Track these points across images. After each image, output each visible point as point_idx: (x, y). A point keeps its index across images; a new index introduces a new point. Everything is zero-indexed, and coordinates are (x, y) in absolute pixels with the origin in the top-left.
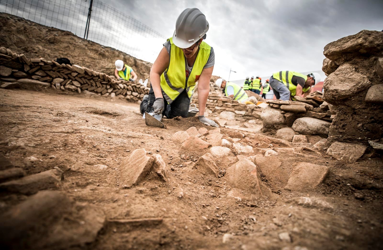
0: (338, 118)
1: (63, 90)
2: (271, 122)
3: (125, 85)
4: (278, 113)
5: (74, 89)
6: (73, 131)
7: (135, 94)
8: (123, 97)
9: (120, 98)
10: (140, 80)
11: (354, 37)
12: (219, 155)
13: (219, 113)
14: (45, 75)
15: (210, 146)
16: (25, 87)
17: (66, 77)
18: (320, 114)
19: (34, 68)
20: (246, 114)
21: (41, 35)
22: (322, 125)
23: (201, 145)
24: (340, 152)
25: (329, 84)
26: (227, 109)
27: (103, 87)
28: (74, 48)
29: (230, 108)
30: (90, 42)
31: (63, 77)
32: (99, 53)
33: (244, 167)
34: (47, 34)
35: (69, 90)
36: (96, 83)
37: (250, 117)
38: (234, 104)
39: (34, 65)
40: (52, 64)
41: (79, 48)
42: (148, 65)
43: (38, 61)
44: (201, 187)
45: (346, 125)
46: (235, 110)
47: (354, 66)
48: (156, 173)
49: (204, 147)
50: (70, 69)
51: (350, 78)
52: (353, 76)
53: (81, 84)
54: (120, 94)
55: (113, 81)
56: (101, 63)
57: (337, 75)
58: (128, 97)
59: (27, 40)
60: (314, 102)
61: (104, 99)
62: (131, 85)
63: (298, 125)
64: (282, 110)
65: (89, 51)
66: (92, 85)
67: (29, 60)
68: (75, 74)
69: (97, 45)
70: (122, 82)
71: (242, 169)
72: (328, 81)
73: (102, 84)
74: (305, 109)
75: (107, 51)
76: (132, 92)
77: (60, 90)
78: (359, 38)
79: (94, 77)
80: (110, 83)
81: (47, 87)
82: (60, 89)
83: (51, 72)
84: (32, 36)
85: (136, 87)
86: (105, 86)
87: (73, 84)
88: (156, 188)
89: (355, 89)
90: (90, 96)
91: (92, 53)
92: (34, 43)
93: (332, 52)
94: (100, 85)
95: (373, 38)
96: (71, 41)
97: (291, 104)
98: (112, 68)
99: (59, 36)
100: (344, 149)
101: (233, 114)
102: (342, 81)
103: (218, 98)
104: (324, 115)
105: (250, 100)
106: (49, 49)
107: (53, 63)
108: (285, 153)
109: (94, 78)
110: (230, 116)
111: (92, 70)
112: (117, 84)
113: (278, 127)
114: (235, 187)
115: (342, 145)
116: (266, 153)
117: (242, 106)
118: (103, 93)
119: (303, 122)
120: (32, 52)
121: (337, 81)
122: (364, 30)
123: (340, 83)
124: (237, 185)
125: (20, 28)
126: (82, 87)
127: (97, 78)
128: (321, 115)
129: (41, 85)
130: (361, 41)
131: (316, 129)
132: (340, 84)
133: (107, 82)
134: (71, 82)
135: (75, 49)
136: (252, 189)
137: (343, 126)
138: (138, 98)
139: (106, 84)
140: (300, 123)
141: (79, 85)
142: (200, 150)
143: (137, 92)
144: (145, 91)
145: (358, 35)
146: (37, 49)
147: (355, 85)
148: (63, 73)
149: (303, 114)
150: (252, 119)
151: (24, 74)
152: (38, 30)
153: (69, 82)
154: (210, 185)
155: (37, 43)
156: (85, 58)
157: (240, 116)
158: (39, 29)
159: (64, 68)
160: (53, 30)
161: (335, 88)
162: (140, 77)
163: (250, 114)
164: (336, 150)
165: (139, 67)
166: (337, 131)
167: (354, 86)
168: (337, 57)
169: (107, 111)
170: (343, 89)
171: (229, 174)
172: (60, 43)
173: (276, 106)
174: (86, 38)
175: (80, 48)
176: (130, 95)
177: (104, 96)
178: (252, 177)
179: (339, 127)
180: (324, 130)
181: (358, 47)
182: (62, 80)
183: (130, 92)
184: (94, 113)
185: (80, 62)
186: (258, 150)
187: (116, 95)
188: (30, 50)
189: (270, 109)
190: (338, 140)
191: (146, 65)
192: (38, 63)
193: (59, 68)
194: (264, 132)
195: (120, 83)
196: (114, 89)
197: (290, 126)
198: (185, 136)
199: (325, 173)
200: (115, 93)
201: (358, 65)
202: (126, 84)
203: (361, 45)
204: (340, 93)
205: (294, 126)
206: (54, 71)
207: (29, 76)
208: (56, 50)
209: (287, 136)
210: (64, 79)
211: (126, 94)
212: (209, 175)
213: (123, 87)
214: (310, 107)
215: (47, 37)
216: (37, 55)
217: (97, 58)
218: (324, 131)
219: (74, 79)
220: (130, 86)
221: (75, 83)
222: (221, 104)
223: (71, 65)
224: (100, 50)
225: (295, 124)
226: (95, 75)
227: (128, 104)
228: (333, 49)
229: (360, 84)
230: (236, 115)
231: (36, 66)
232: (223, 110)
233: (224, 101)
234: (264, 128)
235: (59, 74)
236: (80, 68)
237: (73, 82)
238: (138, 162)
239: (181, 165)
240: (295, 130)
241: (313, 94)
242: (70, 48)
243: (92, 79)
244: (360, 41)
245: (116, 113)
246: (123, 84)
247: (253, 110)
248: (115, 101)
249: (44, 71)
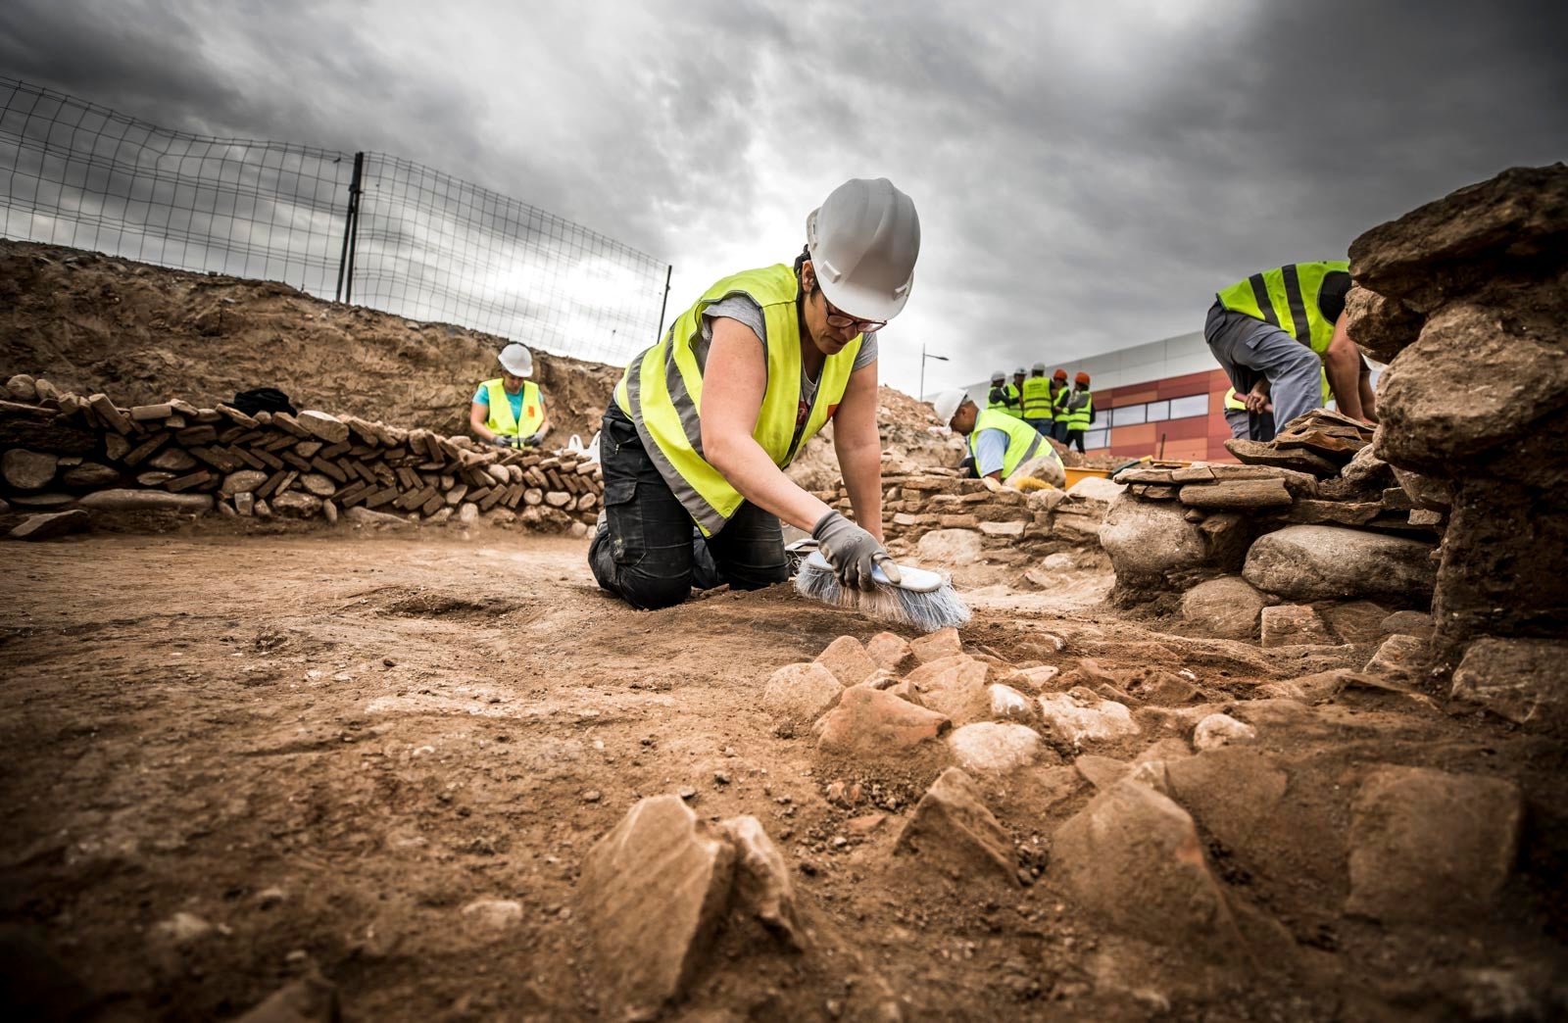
0: (1470, 533)
1: (265, 519)
2: (1148, 561)
3: (514, 467)
4: (1172, 520)
5: (310, 508)
6: (344, 735)
7: (557, 498)
8: (509, 515)
9: (497, 524)
10: (572, 440)
11: (1476, 197)
12: (994, 764)
13: (915, 540)
14: (191, 464)
15: (945, 728)
16: (110, 524)
17: (276, 463)
18: (1354, 506)
19: (145, 441)
20: (1027, 533)
21: (170, 309)
22: (1376, 552)
23: (904, 728)
24: (1519, 686)
25: (1402, 398)
26: (946, 519)
27: (426, 485)
28: (299, 342)
29: (956, 513)
30: (362, 313)
31: (262, 466)
32: (398, 352)
33: (1132, 826)
34: (192, 300)
35: (291, 516)
36: (396, 475)
37: (1048, 544)
38: (969, 497)
39: (146, 431)
40: (219, 418)
41: (317, 340)
42: (597, 375)
43: (162, 415)
44: (959, 945)
45: (1513, 559)
46: (981, 520)
47: (1495, 313)
48: (758, 918)
49: (922, 736)
50: (291, 431)
51: (1492, 365)
52: (1504, 353)
53: (338, 485)
54: (498, 504)
55: (466, 458)
56: (412, 390)
57: (1430, 355)
58: (532, 514)
59: (113, 334)
60: (1314, 458)
61: (432, 533)
62: (537, 465)
63: (1266, 564)
64: (1187, 507)
65: (362, 350)
66: (380, 484)
67: (127, 415)
68: (313, 447)
69: (391, 323)
70: (502, 456)
71: (1127, 838)
72: (1395, 383)
73: (421, 474)
74: (1286, 495)
75: (433, 340)
76: (545, 492)
77: (252, 520)
78: (1501, 200)
79: (389, 448)
80: (453, 467)
81: (200, 513)
82: (255, 512)
83: (216, 449)
84: (133, 316)
85: (558, 469)
86: (432, 480)
87: (304, 490)
88: (772, 1001)
89: (1524, 408)
90: (377, 528)
91: (372, 353)
92: (141, 341)
93: (1389, 266)
94: (415, 478)
95: (1560, 195)
96: (288, 318)
97: (1223, 479)
98: (454, 406)
99: (239, 303)
100: (1532, 667)
101: (975, 537)
102: (1457, 379)
103: (903, 478)
104: (1373, 508)
105: (1031, 471)
106: (200, 358)
107: (221, 413)
108: (1286, 726)
109: (389, 455)
110: (963, 545)
111: (379, 423)
112: (483, 467)
113: (1181, 578)
114: (1113, 929)
115: (1517, 652)
116: (1198, 730)
117: (1004, 500)
118: (427, 509)
119: (1287, 549)
120: (137, 378)
121: (1436, 382)
122: (1515, 170)
123: (1451, 389)
124: (1119, 916)
125: (85, 292)
126: (343, 496)
127: (401, 452)
128: (1361, 512)
129: (173, 506)
130: (1508, 212)
131: (1351, 575)
132: (1453, 395)
133: (440, 462)
134: (297, 480)
135: (303, 347)
136: (1201, 938)
137: (1501, 565)
138: (569, 513)
139: (439, 473)
140: (1277, 552)
141: (330, 491)
142: (905, 749)
143: (566, 489)
144: (596, 482)
145: (1493, 191)
146: (153, 364)
147: (1520, 393)
148: (262, 447)
149: (1282, 514)
150: (1056, 551)
151: (107, 471)
152: (157, 291)
153: (286, 483)
154: (997, 931)
155: (154, 340)
156: (347, 379)
157: (1004, 541)
158: (162, 288)
159: (264, 427)
160: (215, 286)
161: (1434, 412)
162: (572, 426)
163: (1045, 530)
164: (1495, 677)
165: (565, 388)
166: (1474, 588)
167: (1518, 396)
168: (1412, 284)
169: (459, 595)
170: (1473, 414)
171: (1067, 865)
172: (246, 332)
173: (1159, 493)
174: (343, 300)
175: (323, 339)
176: (537, 506)
177: (433, 523)
178: (1187, 872)
179: (1484, 573)
180: (1387, 572)
181: (1501, 235)
182: (259, 476)
183: (539, 491)
184: (408, 610)
185: (324, 393)
186: (1157, 718)
187: (482, 512)
188: (126, 373)
189: (1135, 507)
190: (1491, 628)
191: (590, 374)
192: (162, 420)
193: (246, 430)
194: (1127, 605)
195: (492, 462)
196: (474, 488)
197: (1235, 569)
198: (821, 683)
199: (1514, 816)
200: (477, 502)
201: (1512, 308)
202: (519, 464)
203: (1513, 227)
204: (1464, 431)
205: (1252, 568)
206: (226, 445)
207: (127, 477)
208: (229, 359)
209: (1228, 613)
210: (269, 471)
211: (522, 504)
212: (979, 879)
213: (505, 477)
214: (1304, 483)
215: (192, 315)
216: (154, 385)
217: (396, 372)
218: (1388, 579)
219: (308, 468)
220: (535, 470)
221: (314, 483)
222: (919, 503)
223: (294, 414)
224: (401, 338)
225: (1255, 558)
226: (393, 442)
227: (532, 542)
228: (1389, 255)
229: (1542, 387)
230: (988, 542)
231: (154, 435)
232: (929, 525)
233: (928, 486)
234: (1125, 590)
235: (245, 455)
236: (330, 423)
237: (304, 478)
238: (665, 873)
239: (839, 840)
240: (1261, 586)
241: (1300, 427)
242: (284, 346)
243: (381, 458)
244: (1506, 211)
245: (497, 601)
246: (505, 465)
247: (1053, 513)
248: (481, 537)
249: (186, 449)
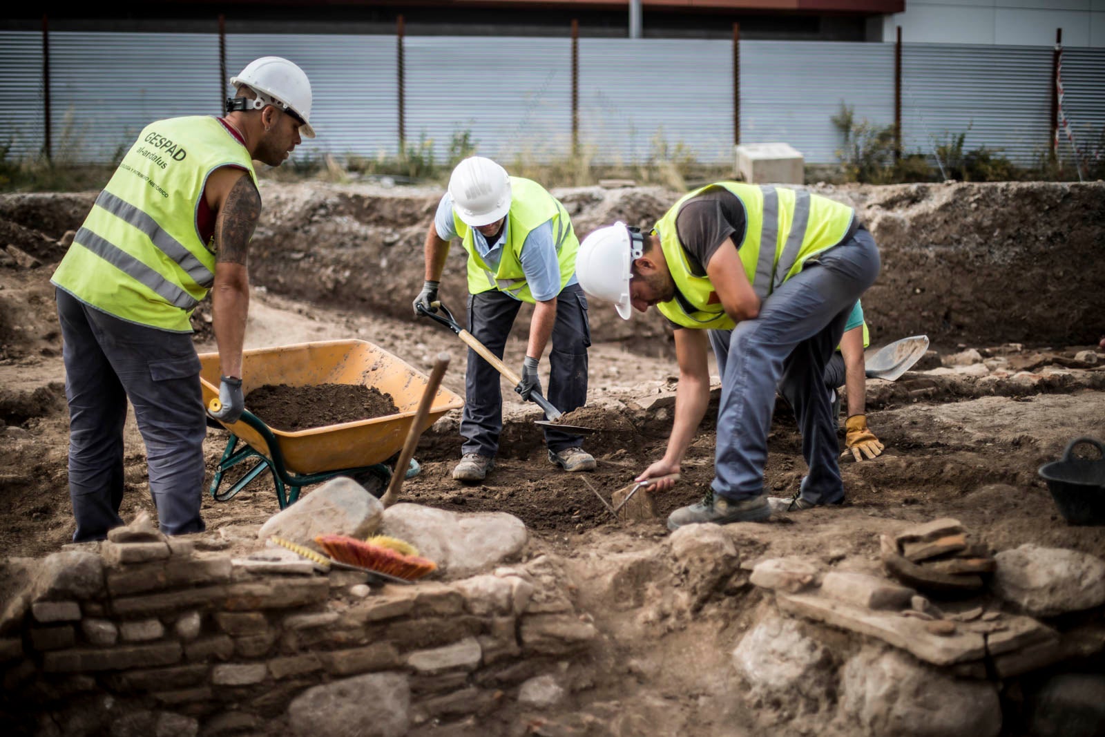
20: (490, 657)
29: (353, 644)
37: (520, 666)
46: (404, 648)
101: (401, 681)
110: (385, 701)
150: (534, 676)
157: (454, 679)
163: (513, 648)
222: (267, 636)
232: (302, 676)
